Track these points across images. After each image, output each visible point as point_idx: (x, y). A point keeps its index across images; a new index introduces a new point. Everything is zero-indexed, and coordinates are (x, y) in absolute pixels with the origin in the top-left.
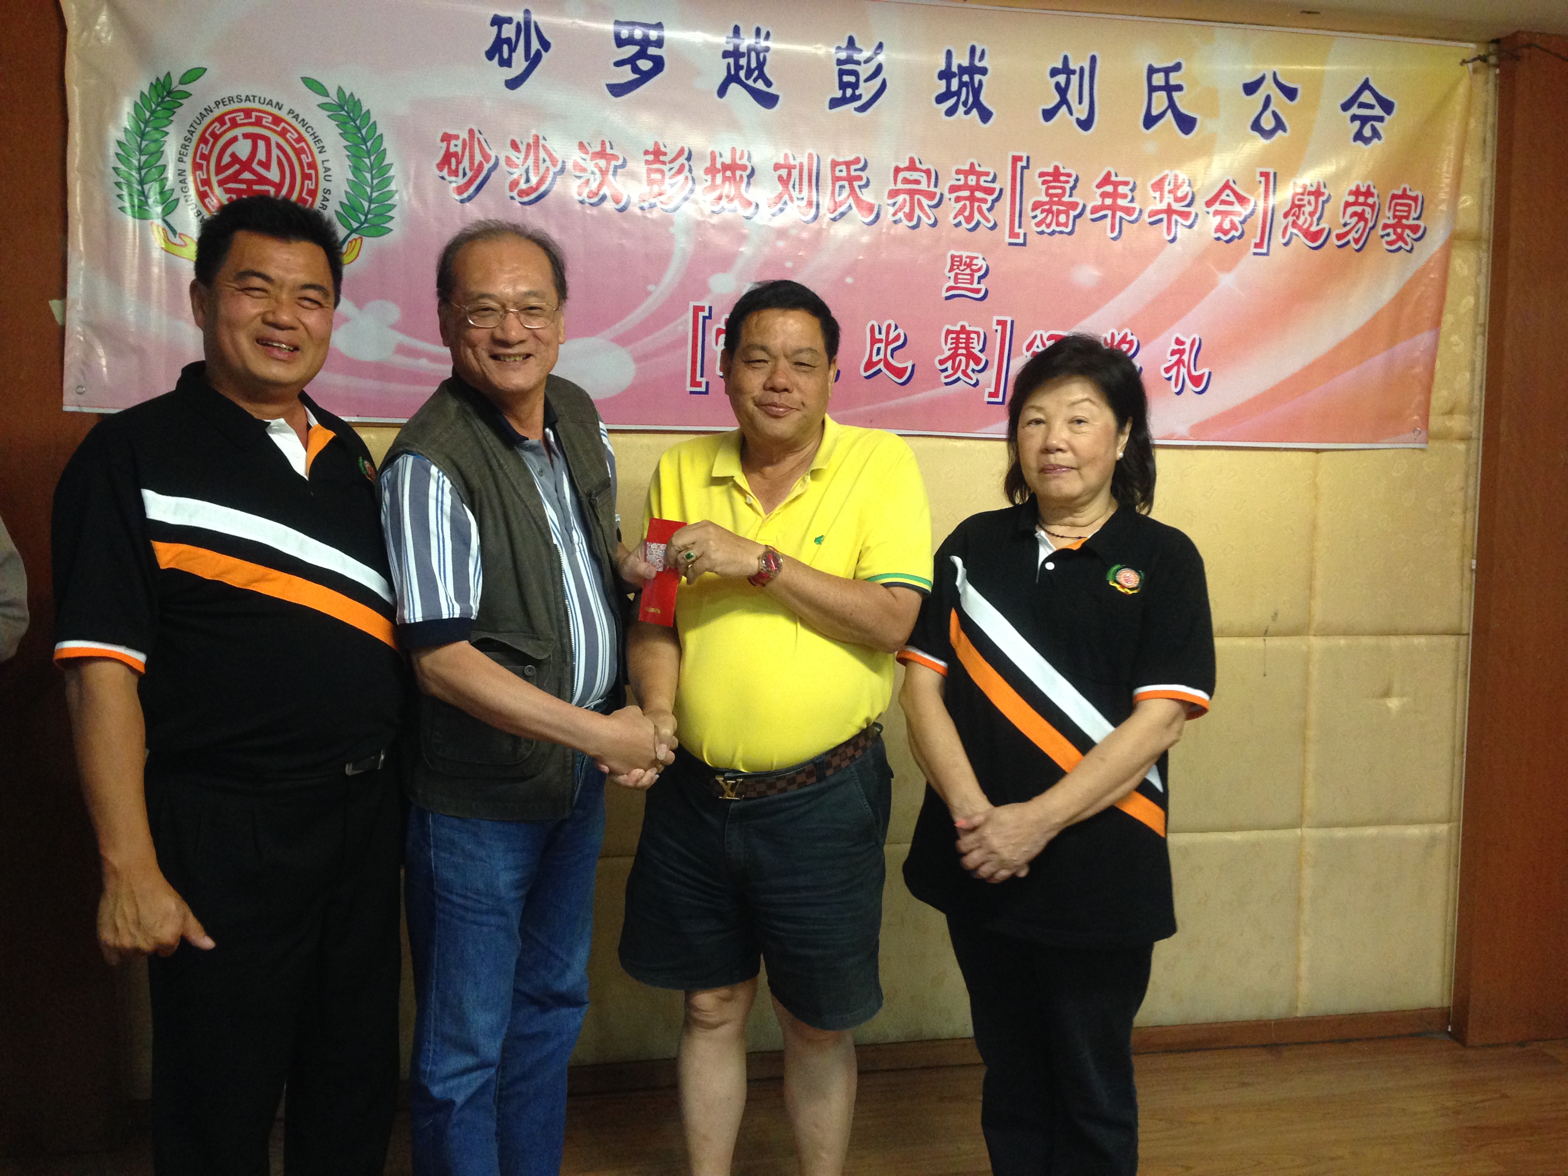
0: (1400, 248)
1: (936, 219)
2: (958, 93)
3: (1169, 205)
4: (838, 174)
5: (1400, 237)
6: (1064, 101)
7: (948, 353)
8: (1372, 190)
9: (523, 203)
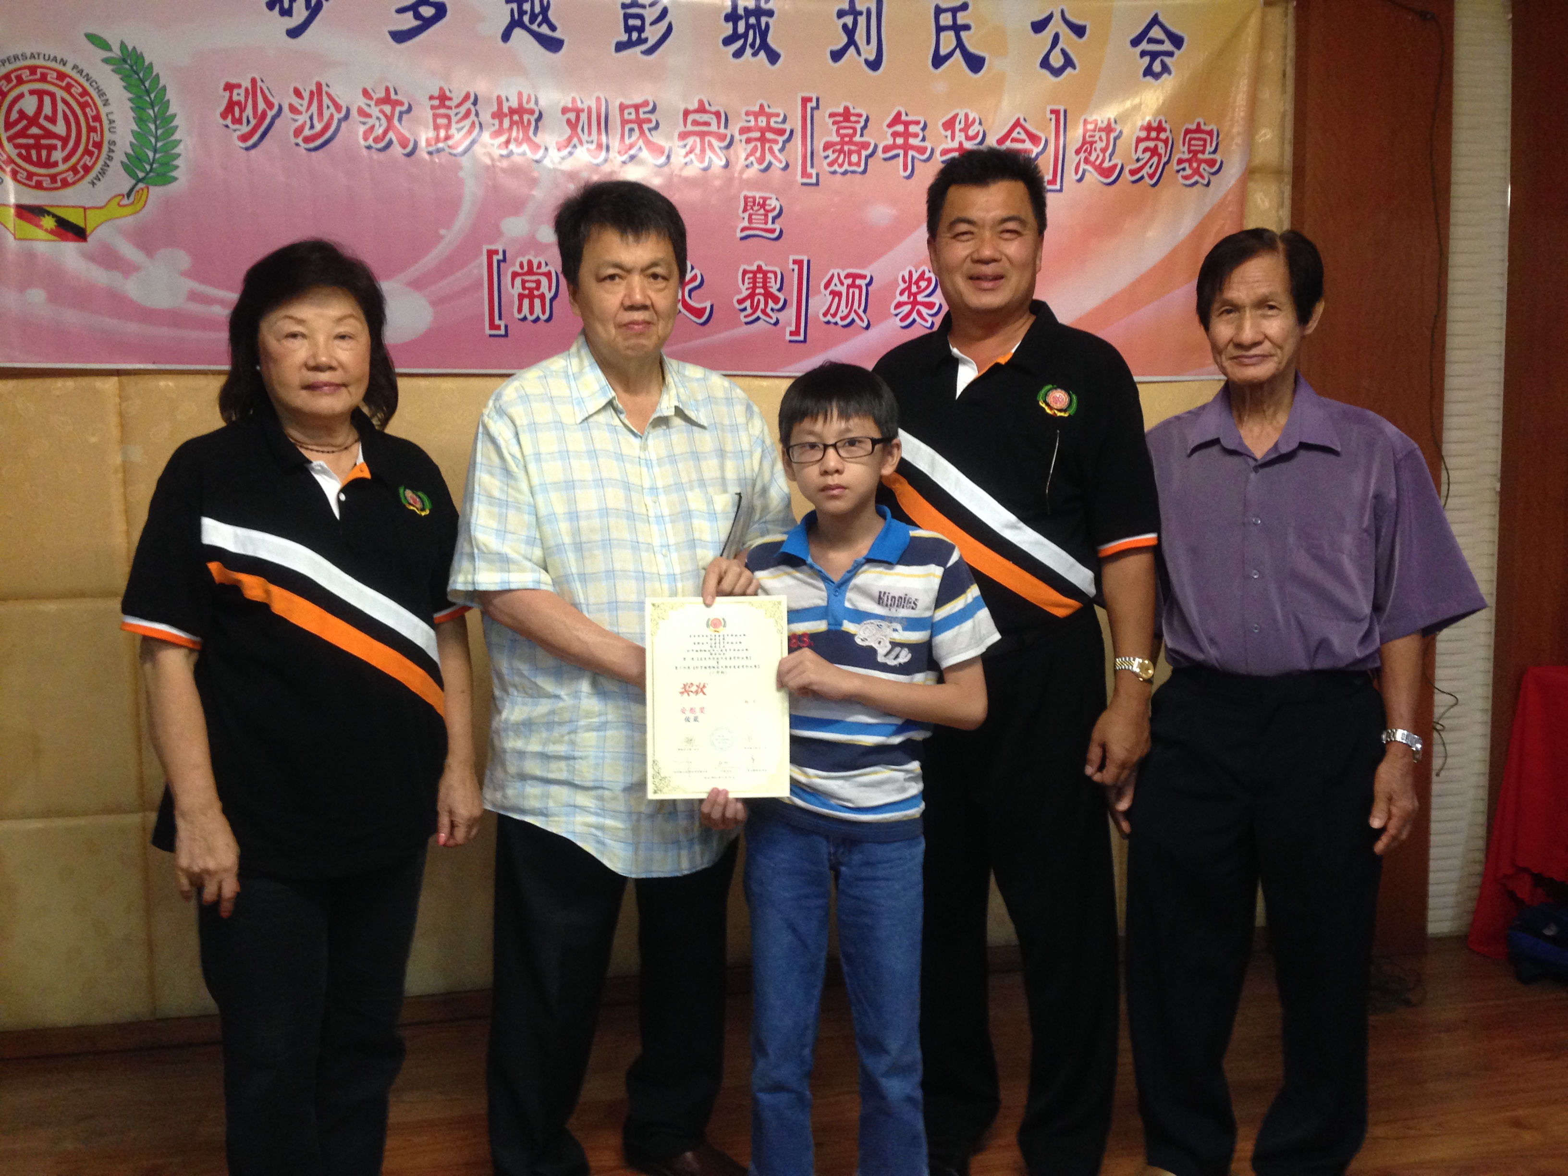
0: (1196, 183)
1: (727, 160)
2: (745, 36)
3: (961, 144)
4: (626, 116)
5: (1197, 172)
6: (851, 42)
7: (745, 293)
8: (1164, 125)
9: (309, 150)
